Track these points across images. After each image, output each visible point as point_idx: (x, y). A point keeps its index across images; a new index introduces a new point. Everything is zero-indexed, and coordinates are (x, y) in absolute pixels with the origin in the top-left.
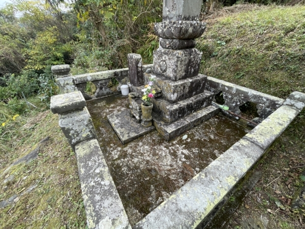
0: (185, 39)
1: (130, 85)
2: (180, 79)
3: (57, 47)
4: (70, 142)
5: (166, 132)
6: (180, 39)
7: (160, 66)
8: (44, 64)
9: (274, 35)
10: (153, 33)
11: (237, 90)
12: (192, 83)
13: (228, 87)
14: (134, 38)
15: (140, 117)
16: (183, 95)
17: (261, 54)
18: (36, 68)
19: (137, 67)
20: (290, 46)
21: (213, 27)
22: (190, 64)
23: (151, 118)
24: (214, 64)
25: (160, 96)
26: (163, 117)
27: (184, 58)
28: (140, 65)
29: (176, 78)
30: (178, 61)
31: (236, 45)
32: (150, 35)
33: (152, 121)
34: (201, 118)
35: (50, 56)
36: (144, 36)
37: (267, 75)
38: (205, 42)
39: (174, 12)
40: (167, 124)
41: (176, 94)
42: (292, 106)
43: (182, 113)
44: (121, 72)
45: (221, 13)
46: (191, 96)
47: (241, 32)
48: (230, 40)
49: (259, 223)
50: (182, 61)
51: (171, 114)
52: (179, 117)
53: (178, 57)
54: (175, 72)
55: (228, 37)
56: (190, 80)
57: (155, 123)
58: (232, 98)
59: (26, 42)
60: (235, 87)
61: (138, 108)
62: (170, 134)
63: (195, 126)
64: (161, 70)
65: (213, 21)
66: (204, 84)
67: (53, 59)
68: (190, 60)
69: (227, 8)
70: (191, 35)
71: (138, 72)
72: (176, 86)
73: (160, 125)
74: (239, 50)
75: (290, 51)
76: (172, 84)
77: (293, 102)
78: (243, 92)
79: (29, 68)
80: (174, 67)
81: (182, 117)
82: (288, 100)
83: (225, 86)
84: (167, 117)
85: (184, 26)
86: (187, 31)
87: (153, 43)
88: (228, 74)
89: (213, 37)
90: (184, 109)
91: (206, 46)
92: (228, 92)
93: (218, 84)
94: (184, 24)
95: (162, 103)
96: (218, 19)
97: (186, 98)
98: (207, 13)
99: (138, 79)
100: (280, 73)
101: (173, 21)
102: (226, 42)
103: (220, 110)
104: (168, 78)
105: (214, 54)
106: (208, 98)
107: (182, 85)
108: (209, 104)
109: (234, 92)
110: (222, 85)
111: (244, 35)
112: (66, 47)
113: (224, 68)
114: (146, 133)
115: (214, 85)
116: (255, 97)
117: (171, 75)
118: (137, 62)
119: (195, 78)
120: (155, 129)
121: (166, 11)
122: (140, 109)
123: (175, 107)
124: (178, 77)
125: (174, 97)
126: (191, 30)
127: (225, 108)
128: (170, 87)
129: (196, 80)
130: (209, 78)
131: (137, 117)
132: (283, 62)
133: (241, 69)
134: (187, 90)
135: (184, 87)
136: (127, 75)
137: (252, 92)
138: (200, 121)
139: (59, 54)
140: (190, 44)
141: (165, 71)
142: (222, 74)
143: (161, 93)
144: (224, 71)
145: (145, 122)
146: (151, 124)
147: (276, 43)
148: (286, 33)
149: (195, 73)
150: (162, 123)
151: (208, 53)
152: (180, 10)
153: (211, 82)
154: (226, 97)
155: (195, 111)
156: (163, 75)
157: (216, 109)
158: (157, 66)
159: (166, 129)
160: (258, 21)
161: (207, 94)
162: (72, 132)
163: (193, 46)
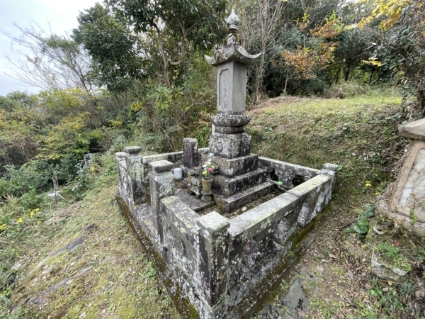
0: (236, 127)
1: (184, 168)
2: (234, 157)
3: (84, 133)
4: (158, 195)
5: (227, 203)
6: (232, 127)
7: (216, 147)
8: (62, 152)
9: (308, 123)
10: (204, 120)
11: (286, 166)
12: (245, 160)
13: (278, 164)
14: (185, 124)
15: (200, 192)
16: (239, 171)
17: (301, 137)
18: (51, 157)
19: (193, 149)
20: (320, 131)
21: (260, 116)
22: (241, 144)
23: (210, 193)
24: (265, 147)
25: (217, 172)
26: (222, 191)
27: (236, 140)
28: (196, 148)
29: (231, 156)
30: (231, 142)
31: (280, 130)
32: (201, 122)
33: (212, 196)
34: (257, 192)
35: (72, 143)
36: (195, 123)
37: (309, 153)
38: (254, 128)
39: (226, 109)
40: (226, 196)
41: (232, 169)
42: (326, 174)
43: (239, 186)
44: (175, 155)
45: (267, 103)
46: (246, 172)
47: (283, 120)
48: (276, 126)
49: (316, 271)
50: (235, 142)
51: (229, 187)
52: (237, 191)
53: (231, 140)
54: (230, 151)
55: (274, 125)
56: (244, 158)
57: (215, 197)
58: (284, 174)
59: (41, 129)
60: (284, 163)
61: (198, 183)
62: (230, 204)
63: (253, 200)
64: (218, 150)
65: (260, 110)
66: (257, 162)
67: (76, 147)
68: (241, 142)
69: (272, 99)
70: (240, 124)
71: (194, 154)
72: (232, 162)
73: (219, 198)
74: (284, 135)
75: (321, 134)
76: (228, 160)
77: (326, 171)
78: (291, 168)
79: (40, 158)
80: (229, 147)
81: (240, 191)
82: (323, 170)
83: (275, 163)
84: (226, 190)
85: (234, 118)
86: (236, 121)
87: (204, 129)
88: (278, 155)
89: (261, 124)
90: (240, 183)
91: (256, 132)
92: (279, 168)
93: (269, 162)
94: (234, 117)
95: (220, 178)
96: (264, 109)
97: (241, 174)
98: (254, 104)
99: (194, 161)
100: (318, 151)
101: (226, 114)
102: (273, 128)
103: (276, 186)
104: (225, 157)
105: (264, 138)
106: (262, 174)
107: (237, 161)
108: (264, 181)
109: (284, 168)
110: (273, 163)
111: (286, 122)
112: (96, 133)
113: (274, 150)
114: (207, 207)
115: (266, 164)
116: (301, 170)
117: (227, 154)
118: (193, 145)
119: (247, 157)
120: (215, 204)
121: (219, 108)
122: (201, 184)
123: (233, 180)
124: (233, 155)
125: (231, 172)
126: (239, 121)
127: (279, 183)
128: (227, 163)
129: (249, 158)
130: (261, 158)
131: (197, 193)
132: (318, 143)
133: (289, 150)
134: (242, 166)
135: (239, 163)
136: (180, 159)
137: (297, 167)
138: (257, 196)
139: (85, 142)
140: (240, 130)
141: (221, 151)
142: (273, 155)
143: (218, 170)
144: (275, 152)
145: (206, 196)
146: (211, 199)
147: (310, 129)
148: (317, 122)
149: (248, 153)
150: (222, 196)
151: (258, 138)
152: (230, 108)
153: (263, 161)
154: (279, 173)
155: (252, 186)
156: (220, 155)
157: (271, 184)
158: (213, 147)
159: (226, 200)
160: (297, 112)
161: (261, 171)
162: (161, 187)
163: (243, 131)
